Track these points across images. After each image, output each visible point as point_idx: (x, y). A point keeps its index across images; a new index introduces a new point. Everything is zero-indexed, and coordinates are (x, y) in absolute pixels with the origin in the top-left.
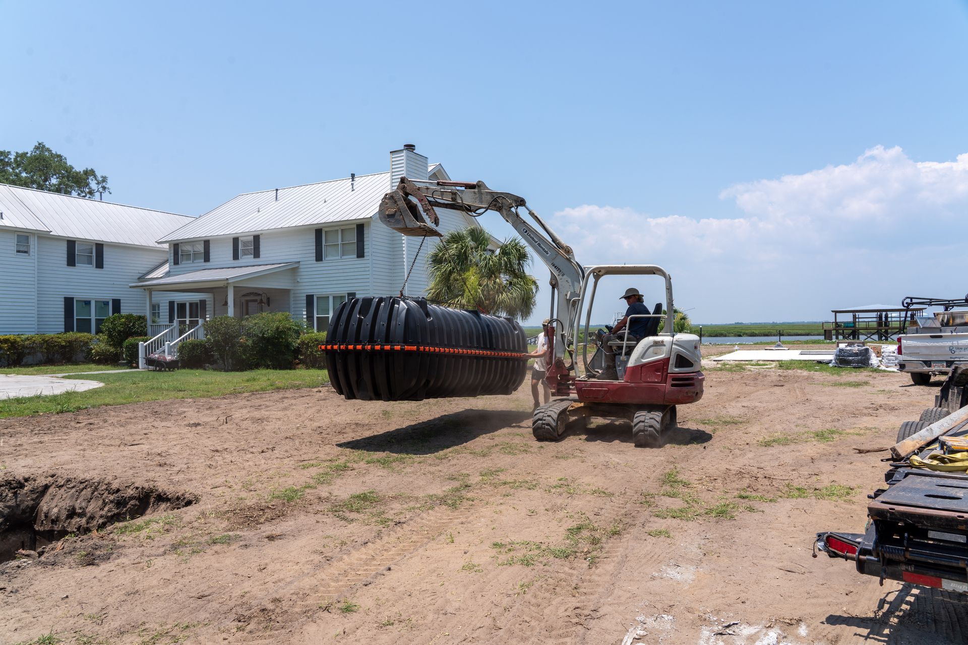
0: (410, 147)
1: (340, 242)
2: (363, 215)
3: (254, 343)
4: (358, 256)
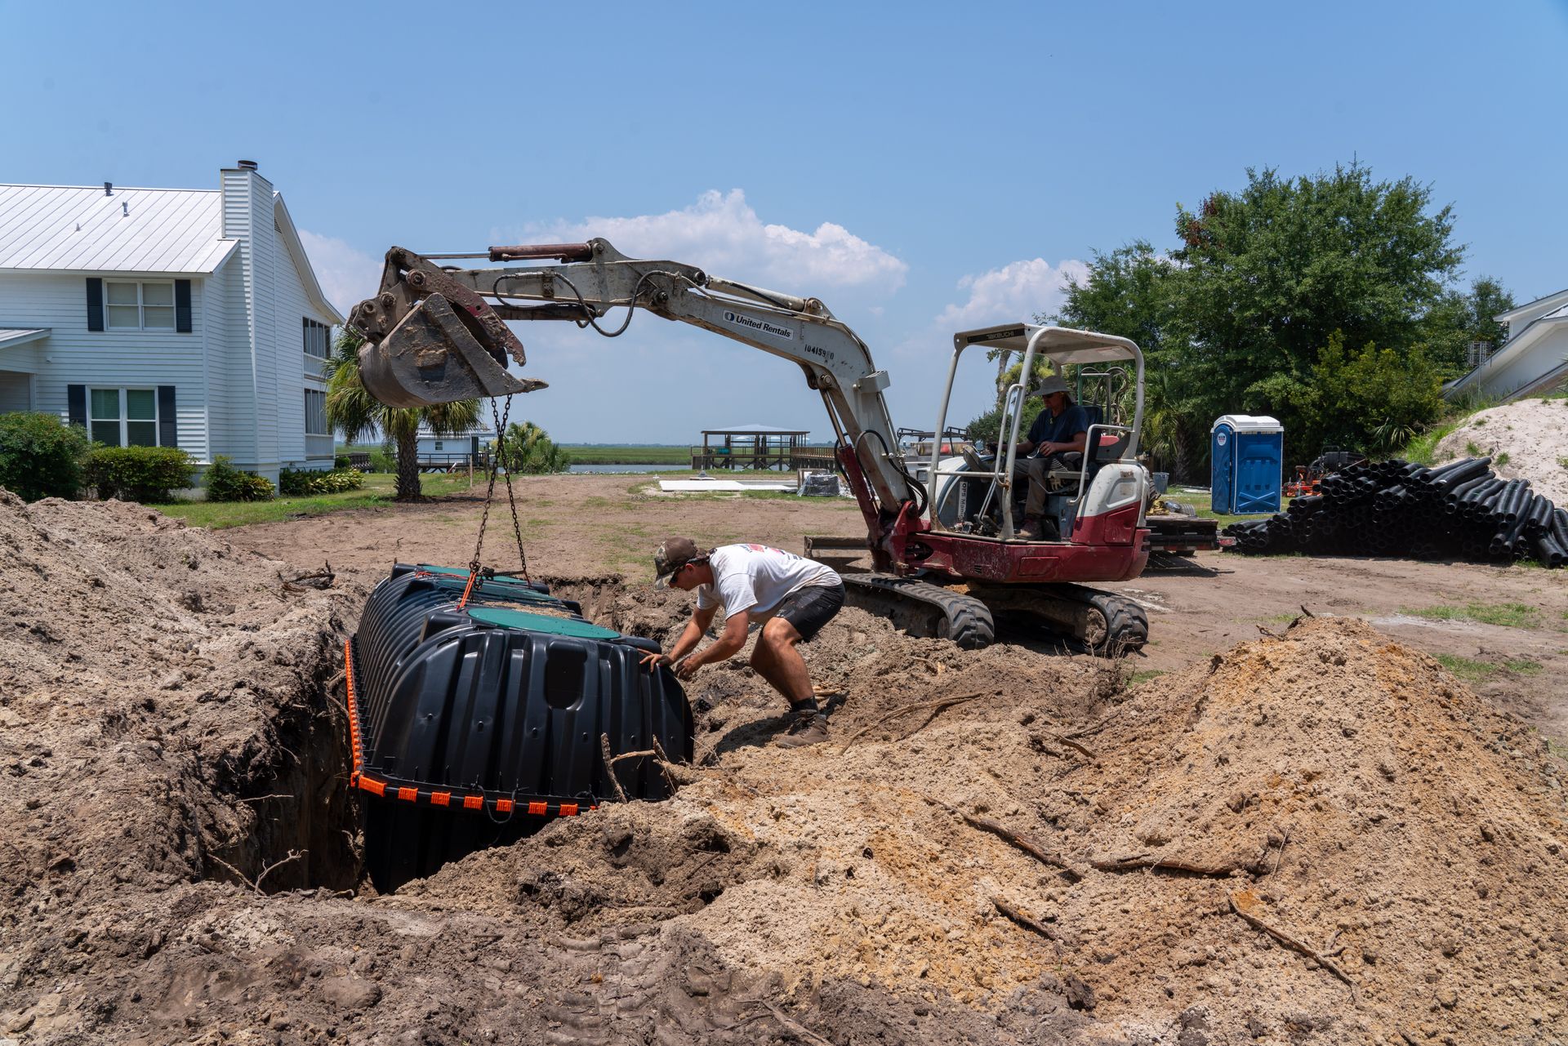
0: (248, 165)
1: (140, 303)
2: (191, 268)
3: (12, 462)
4: (179, 330)
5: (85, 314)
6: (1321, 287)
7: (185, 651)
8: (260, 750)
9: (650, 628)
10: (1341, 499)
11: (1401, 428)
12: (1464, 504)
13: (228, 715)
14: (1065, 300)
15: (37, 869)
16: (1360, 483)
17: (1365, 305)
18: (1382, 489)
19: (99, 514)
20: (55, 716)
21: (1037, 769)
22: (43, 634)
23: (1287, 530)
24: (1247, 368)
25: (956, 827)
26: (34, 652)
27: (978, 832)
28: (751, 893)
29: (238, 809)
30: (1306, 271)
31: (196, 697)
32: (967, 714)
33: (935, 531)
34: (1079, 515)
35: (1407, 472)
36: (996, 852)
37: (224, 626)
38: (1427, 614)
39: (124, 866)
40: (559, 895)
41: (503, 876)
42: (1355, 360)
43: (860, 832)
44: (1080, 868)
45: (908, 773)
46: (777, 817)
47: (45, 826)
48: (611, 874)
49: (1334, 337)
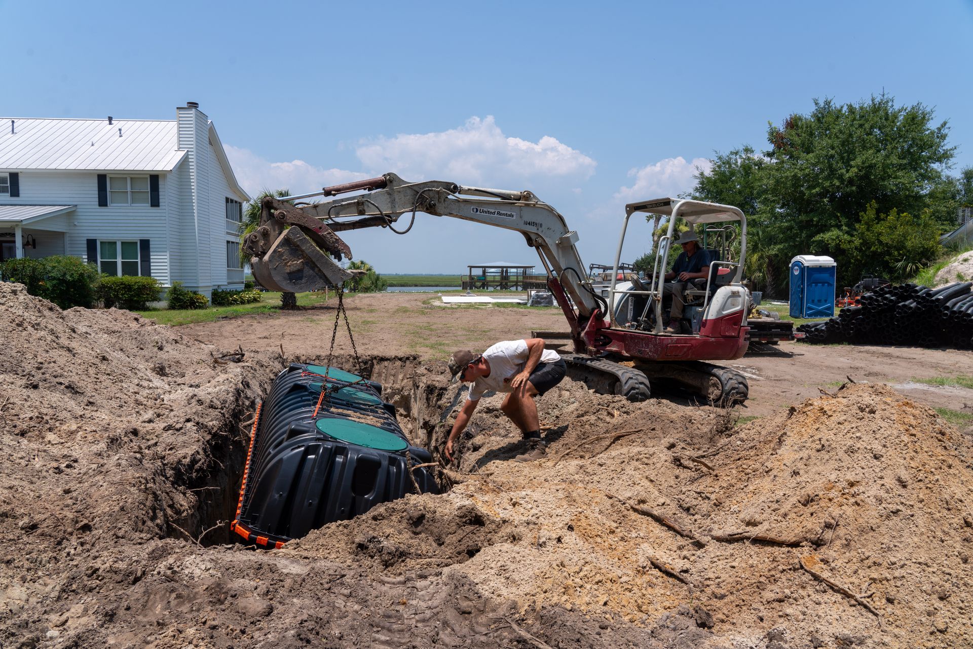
0: (193, 105)
1: (129, 189)
2: (159, 167)
3: (54, 286)
4: (152, 205)
5: (97, 196)
6: (862, 173)
7: (156, 400)
8: (200, 460)
9: (436, 388)
10: (874, 308)
11: (914, 263)
12: (955, 312)
13: (181, 439)
14: (696, 183)
15: (69, 530)
16: (886, 299)
17: (890, 185)
18: (900, 302)
19: (105, 317)
20: (79, 438)
21: (677, 477)
22: (72, 389)
23: (838, 328)
24: (813, 226)
25: (626, 512)
26: (68, 400)
27: (640, 516)
28: (498, 551)
29: (187, 495)
30: (852, 163)
31: (162, 427)
32: (633, 442)
33: (614, 328)
34: (704, 318)
35: (917, 292)
36: (651, 528)
37: (179, 385)
38: (930, 382)
39: (120, 529)
40: (380, 551)
41: (346, 538)
42: (883, 220)
43: (566, 515)
44: (704, 539)
45: (596, 478)
46: (514, 505)
47: (74, 504)
48: (412, 538)
49: (871, 206)
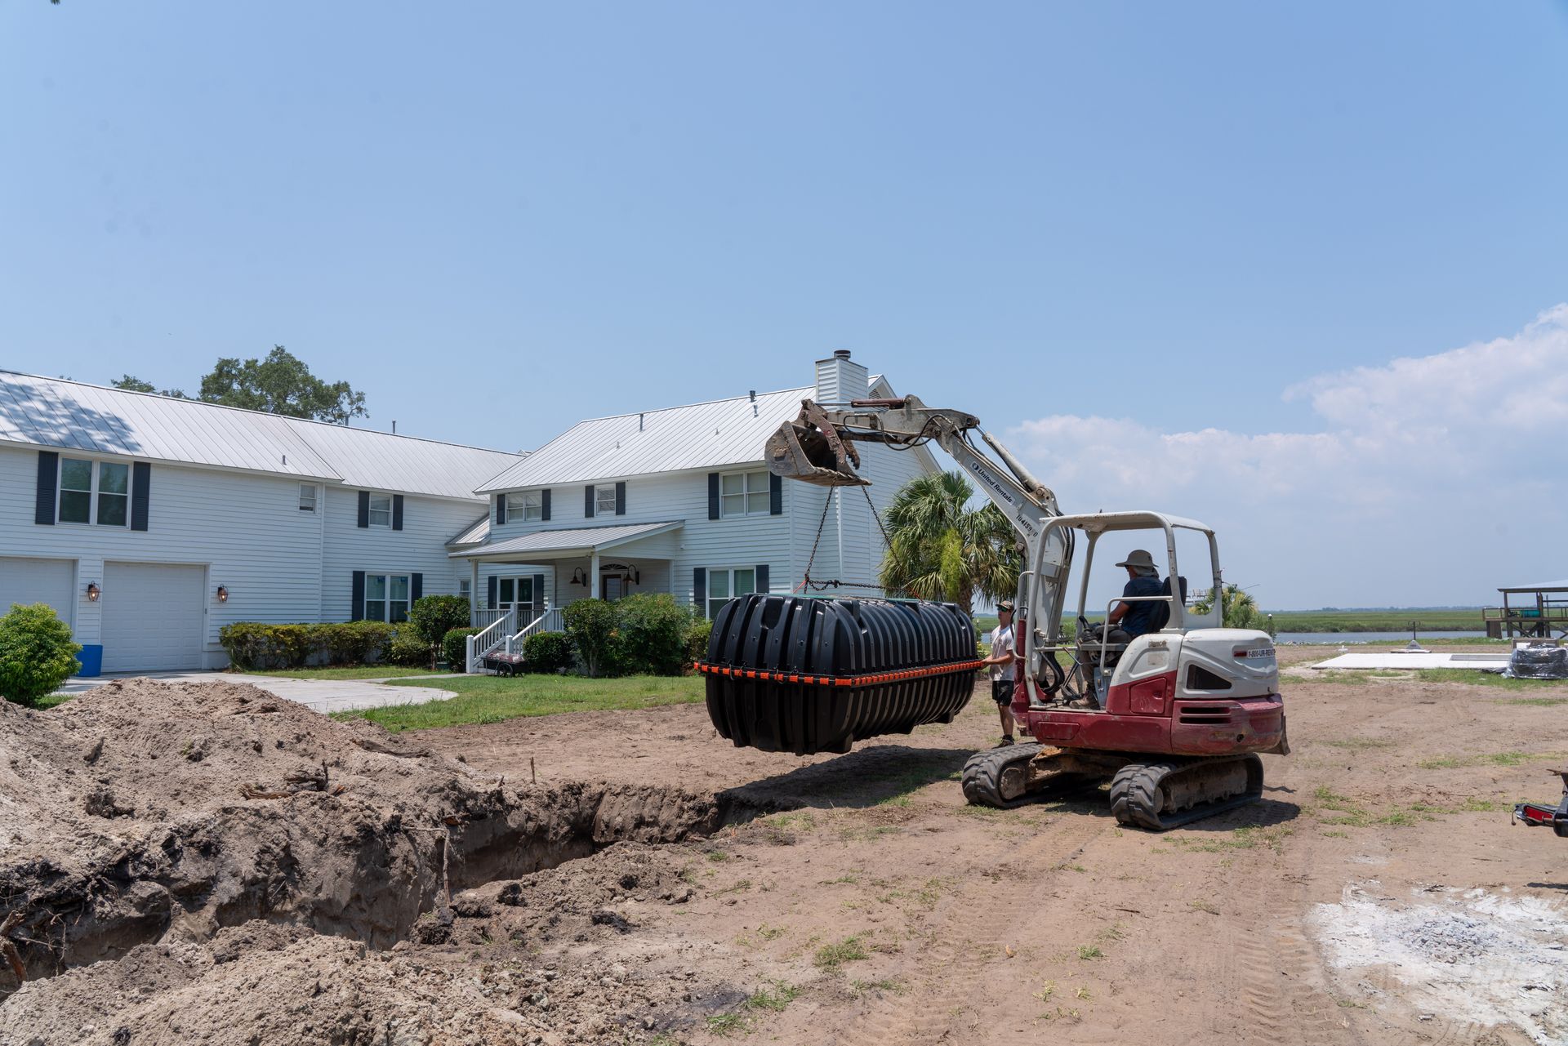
0: (843, 354)
1: (745, 492)
4: (772, 513)
5: (707, 505)
